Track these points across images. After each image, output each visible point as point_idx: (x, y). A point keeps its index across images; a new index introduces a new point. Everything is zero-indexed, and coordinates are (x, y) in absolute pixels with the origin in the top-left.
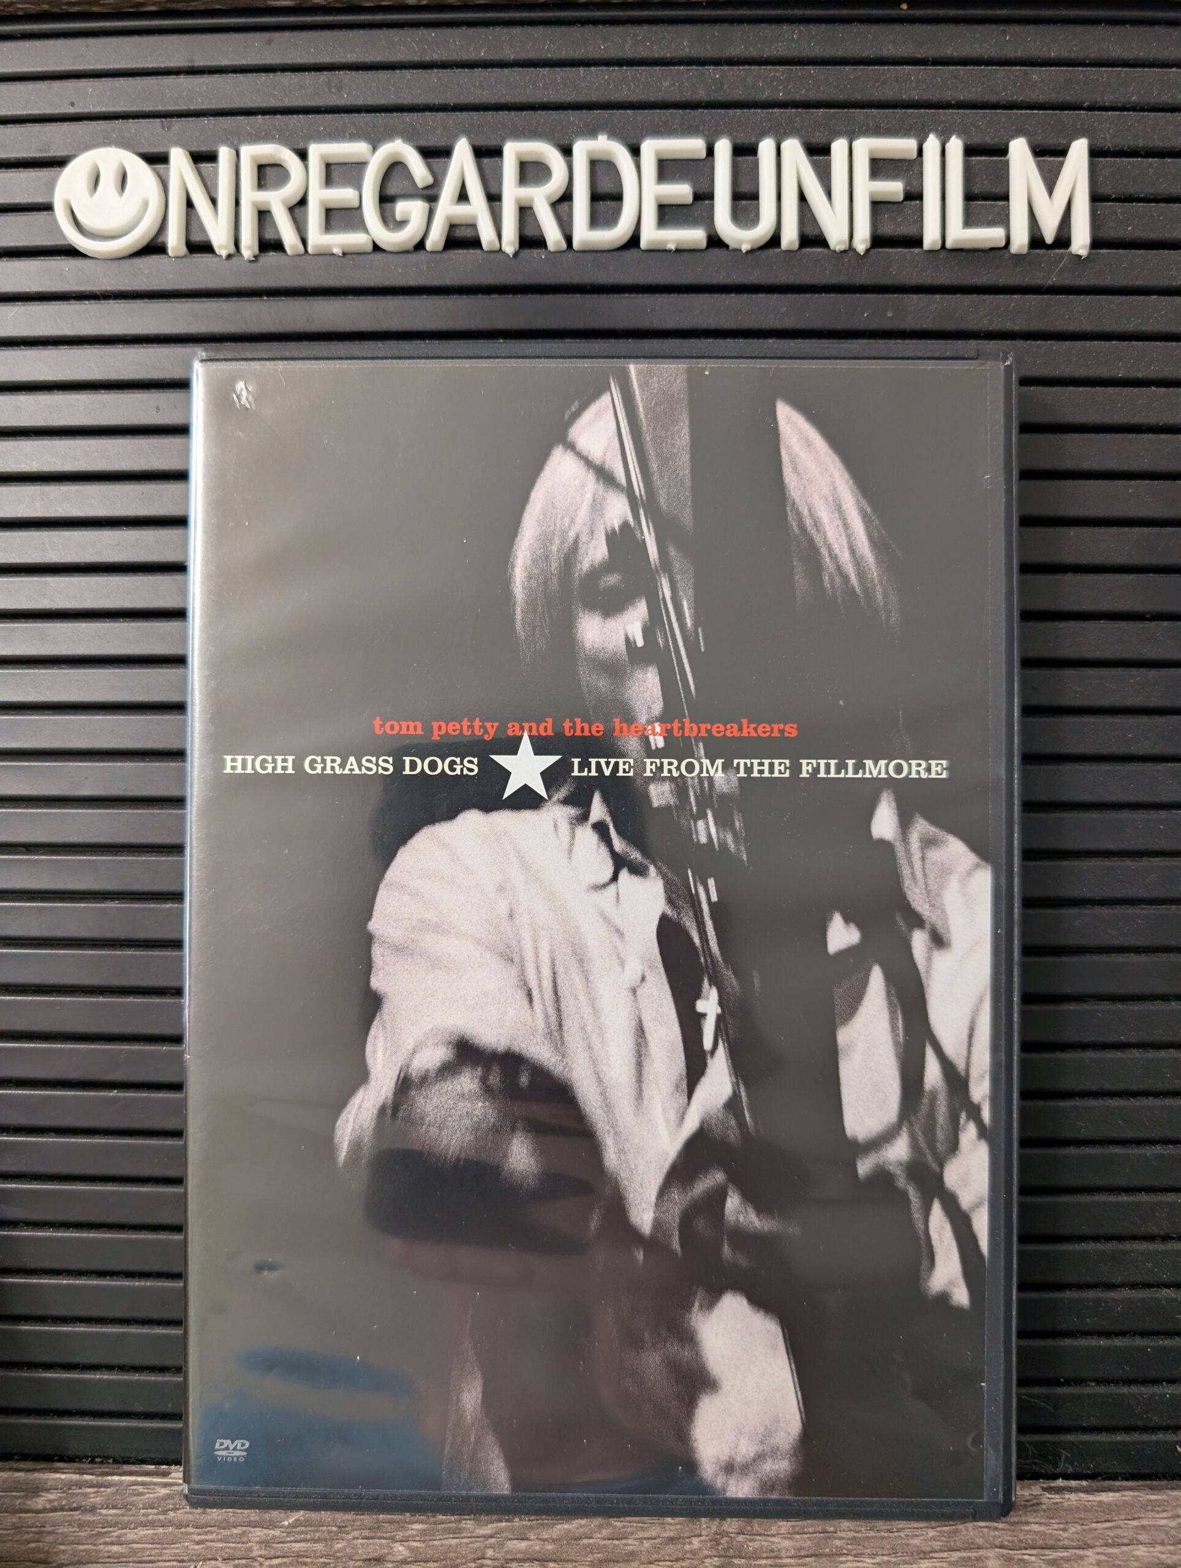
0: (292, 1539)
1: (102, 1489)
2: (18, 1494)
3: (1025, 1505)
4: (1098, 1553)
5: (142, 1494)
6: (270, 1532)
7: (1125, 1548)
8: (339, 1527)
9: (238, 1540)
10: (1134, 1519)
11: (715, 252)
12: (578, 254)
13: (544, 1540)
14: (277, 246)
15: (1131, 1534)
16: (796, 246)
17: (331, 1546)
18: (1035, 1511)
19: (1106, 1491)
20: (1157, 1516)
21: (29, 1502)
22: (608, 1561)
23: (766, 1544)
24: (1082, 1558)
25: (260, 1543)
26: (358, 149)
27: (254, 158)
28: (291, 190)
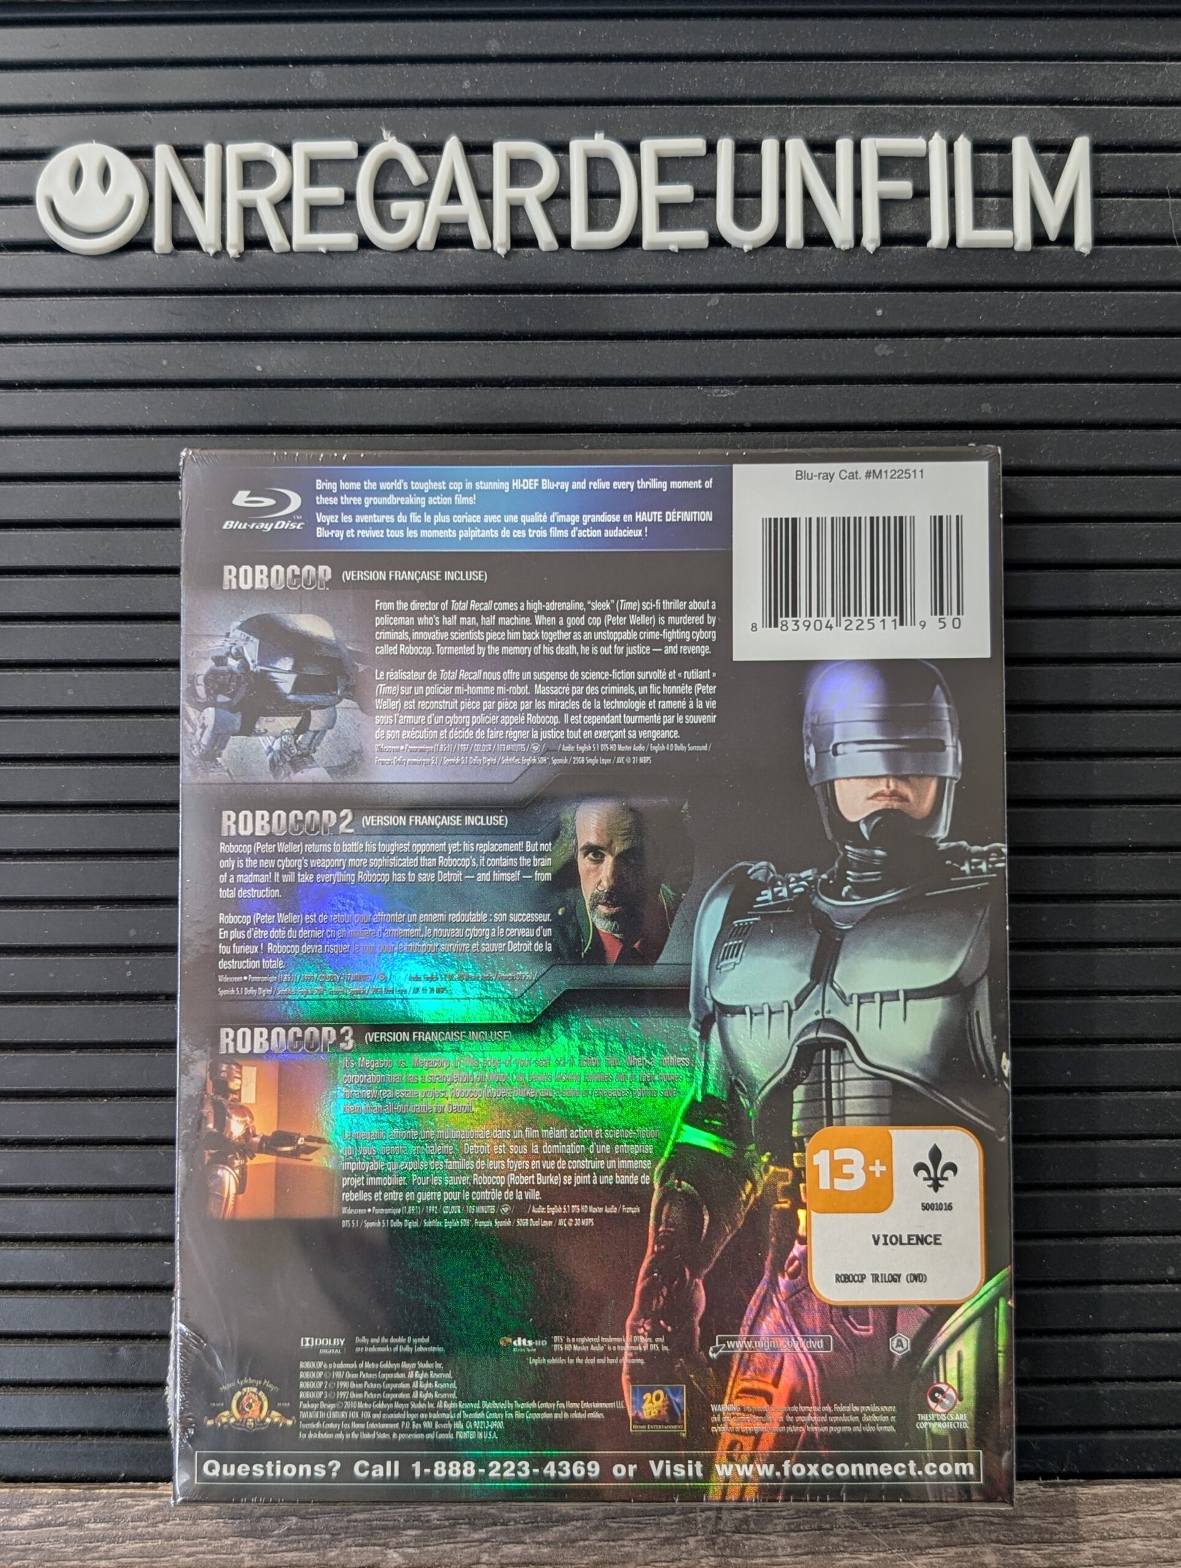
0: (285, 1548)
6: (262, 1542)
8: (333, 1535)
9: (229, 1551)
10: (1129, 1512)
11: (717, 248)
12: (575, 253)
13: (539, 1543)
14: (263, 243)
15: (1126, 1527)
16: (802, 244)
17: (325, 1555)
20: (1152, 1508)
22: (603, 1563)
25: (252, 1553)
26: (346, 147)
27: (239, 156)
28: (275, 188)
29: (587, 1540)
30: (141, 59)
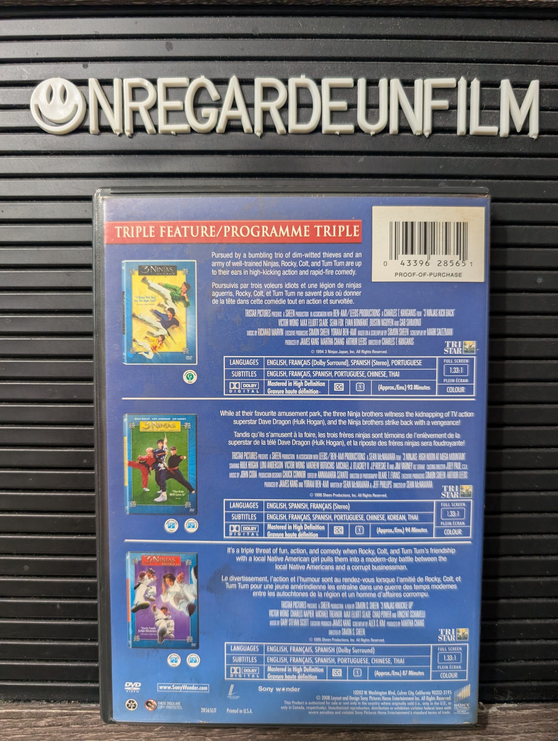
0: (160, 736)
1: (72, 717)
2: (33, 719)
4: (521, 736)
5: (91, 718)
7: (533, 734)
8: (181, 731)
9: (135, 737)
10: (538, 721)
11: (358, 134)
13: (274, 735)
14: (142, 129)
15: (536, 728)
16: (397, 132)
17: (178, 739)
18: (494, 719)
19: (525, 709)
20: (548, 720)
21: (38, 723)
24: (514, 738)
25: (145, 738)
26: (183, 80)
27: (130, 85)
28: (149, 101)
30: (81, 35)
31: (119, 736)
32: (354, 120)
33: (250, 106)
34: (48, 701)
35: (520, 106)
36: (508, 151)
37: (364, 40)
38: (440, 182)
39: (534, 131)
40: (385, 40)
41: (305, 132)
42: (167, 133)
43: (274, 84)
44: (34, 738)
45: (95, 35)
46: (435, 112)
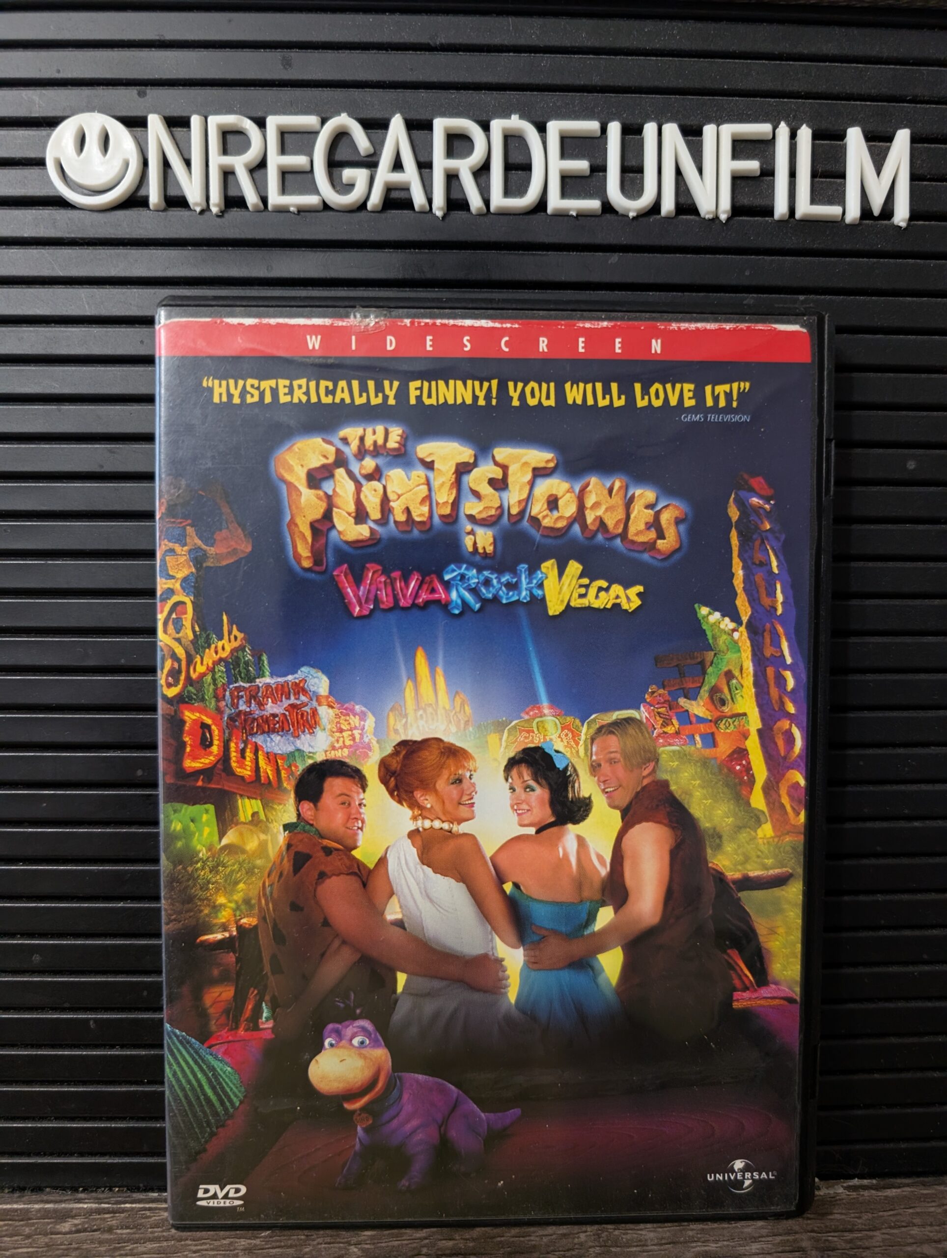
0: (269, 1246)
1: (117, 1215)
2: (49, 1221)
3: (831, 1201)
4: (884, 1234)
5: (150, 1217)
6: (252, 1241)
7: (903, 1229)
8: (307, 1236)
9: (227, 1248)
10: (911, 1208)
11: (608, 215)
12: (494, 216)
13: (467, 1239)
14: (240, 202)
15: (908, 1219)
16: (674, 214)
17: (301, 1251)
18: (838, 1204)
19: (890, 1188)
20: (928, 1205)
21: (58, 1227)
23: (636, 1236)
24: (871, 1237)
25: (245, 1250)
26: (310, 121)
27: (219, 126)
28: (252, 155)
29: (503, 1236)
30: (135, 41)
31: (199, 1247)
32: (600, 191)
33: (425, 166)
34: (75, 1190)
35: (878, 173)
36: (859, 246)
37: (618, 57)
38: (746, 298)
39: (901, 214)
40: (652, 58)
41: (518, 212)
42: (282, 210)
43: (467, 128)
44: (50, 1253)
45: (159, 41)
46: (737, 179)
